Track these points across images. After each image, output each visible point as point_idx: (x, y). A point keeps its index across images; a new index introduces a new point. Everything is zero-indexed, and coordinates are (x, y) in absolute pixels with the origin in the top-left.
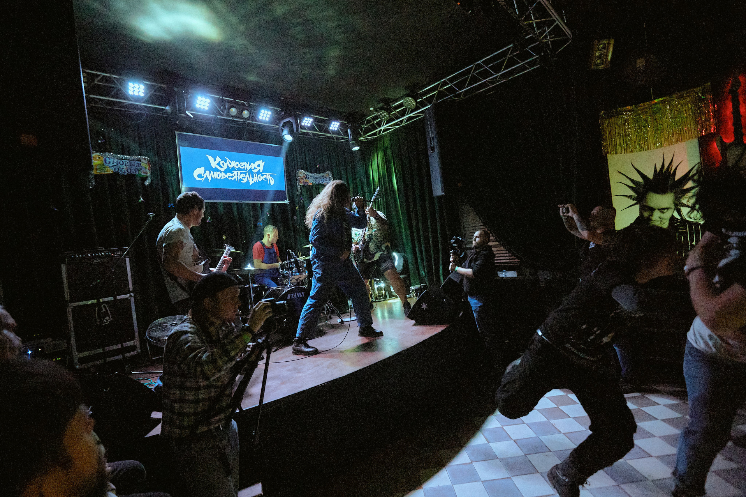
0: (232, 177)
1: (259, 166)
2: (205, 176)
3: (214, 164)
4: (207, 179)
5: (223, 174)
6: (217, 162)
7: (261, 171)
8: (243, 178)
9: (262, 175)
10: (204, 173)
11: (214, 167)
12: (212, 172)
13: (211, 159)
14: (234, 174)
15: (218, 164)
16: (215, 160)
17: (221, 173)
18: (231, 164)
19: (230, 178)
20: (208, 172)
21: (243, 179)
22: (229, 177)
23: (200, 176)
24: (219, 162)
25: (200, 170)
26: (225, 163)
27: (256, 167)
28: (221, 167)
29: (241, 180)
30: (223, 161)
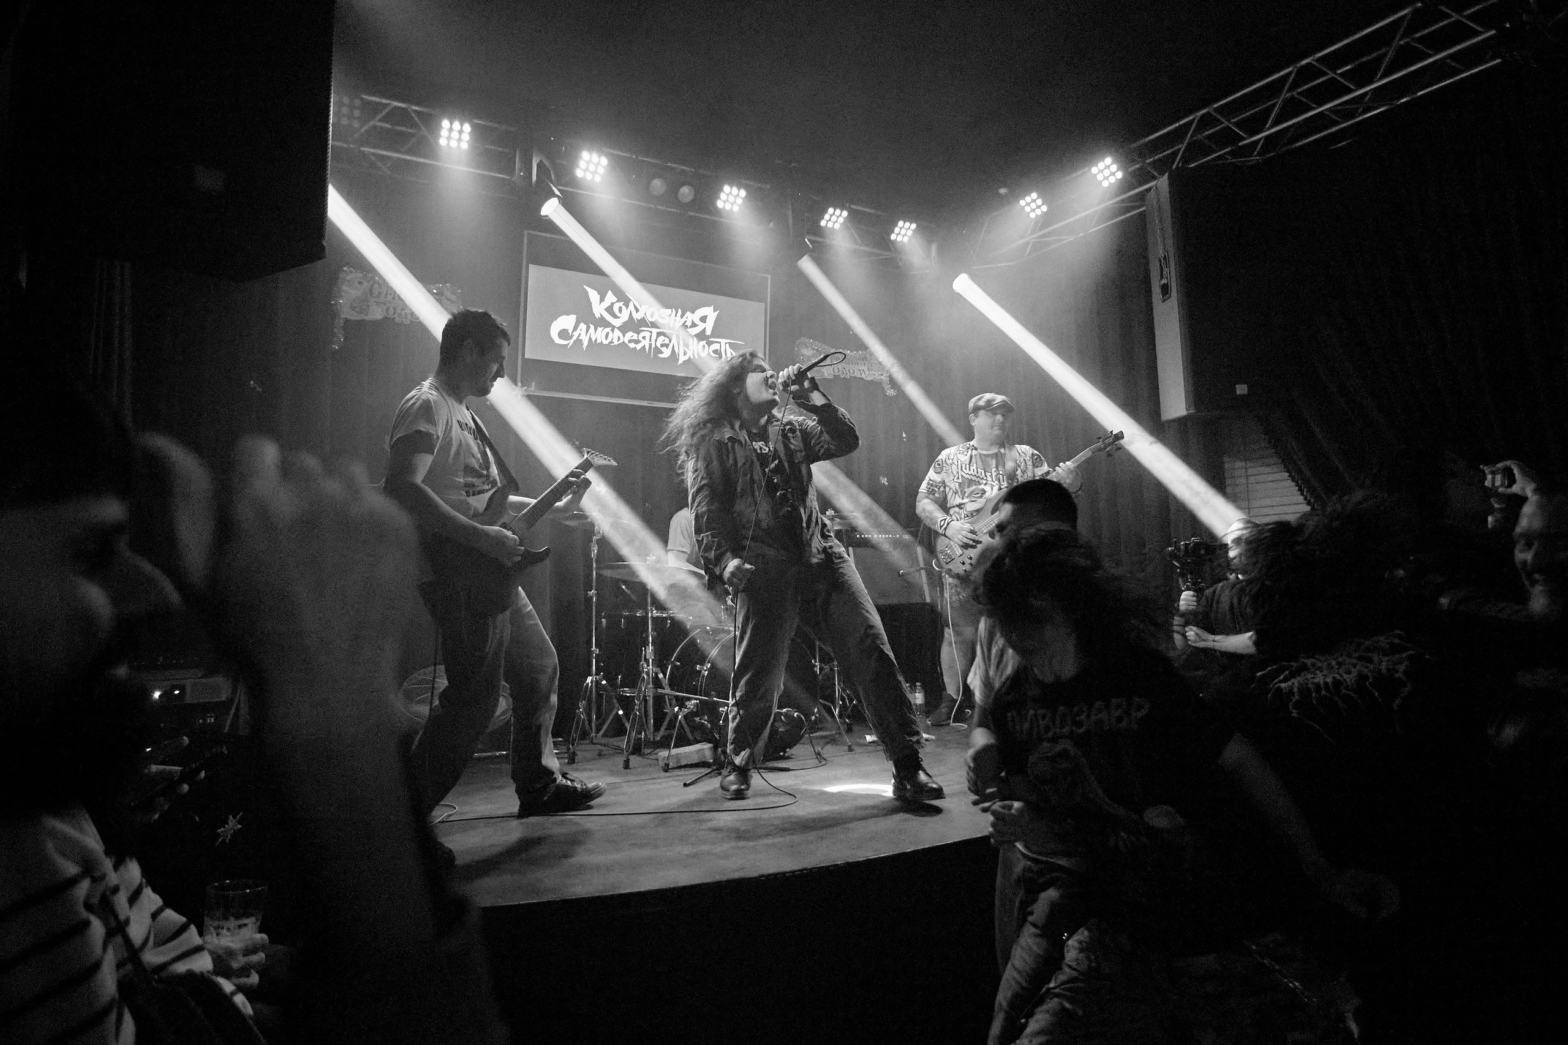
0: (637, 342)
1: (703, 319)
2: (576, 334)
3: (599, 310)
4: (579, 341)
5: (617, 333)
6: (607, 303)
7: (708, 332)
8: (662, 345)
9: (709, 343)
10: (575, 329)
11: (597, 316)
12: (592, 327)
13: (593, 295)
14: (642, 334)
15: (610, 310)
16: (602, 300)
17: (613, 331)
18: (637, 310)
19: (632, 345)
20: (583, 326)
21: (663, 349)
22: (630, 341)
23: (563, 334)
24: (612, 304)
25: (566, 322)
26: (624, 308)
27: (697, 322)
28: (616, 317)
29: (658, 351)
30: (621, 304)
